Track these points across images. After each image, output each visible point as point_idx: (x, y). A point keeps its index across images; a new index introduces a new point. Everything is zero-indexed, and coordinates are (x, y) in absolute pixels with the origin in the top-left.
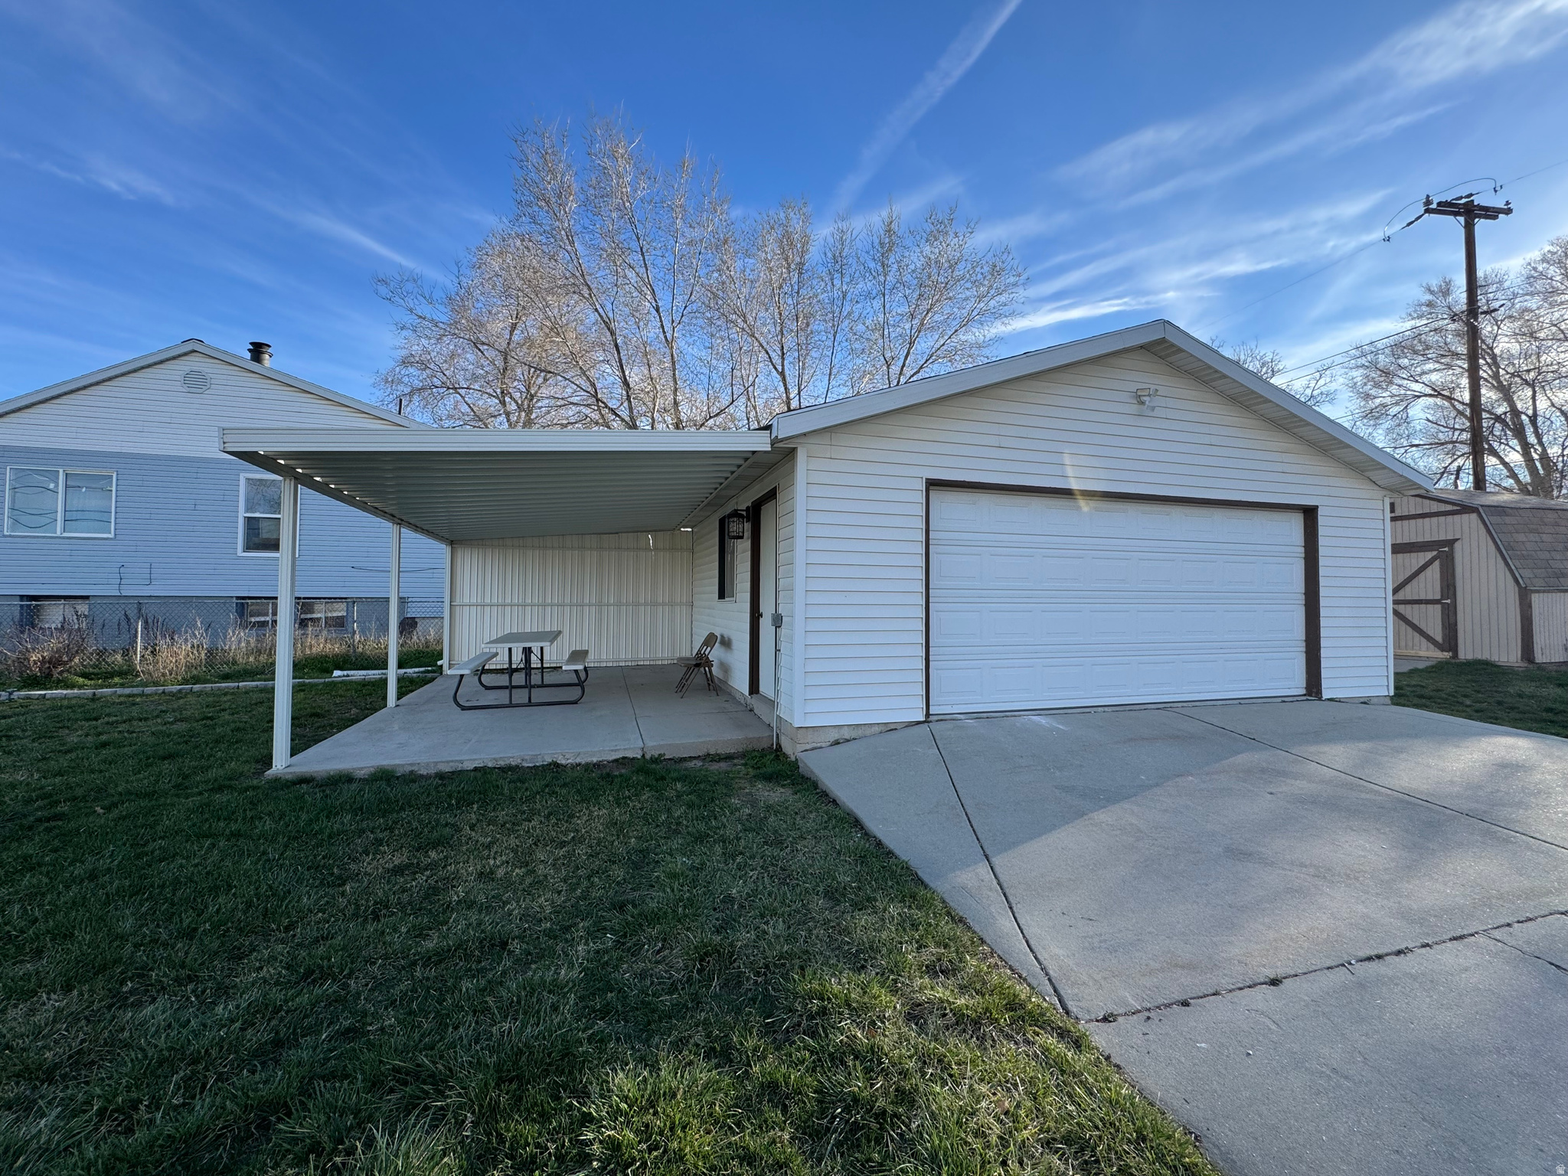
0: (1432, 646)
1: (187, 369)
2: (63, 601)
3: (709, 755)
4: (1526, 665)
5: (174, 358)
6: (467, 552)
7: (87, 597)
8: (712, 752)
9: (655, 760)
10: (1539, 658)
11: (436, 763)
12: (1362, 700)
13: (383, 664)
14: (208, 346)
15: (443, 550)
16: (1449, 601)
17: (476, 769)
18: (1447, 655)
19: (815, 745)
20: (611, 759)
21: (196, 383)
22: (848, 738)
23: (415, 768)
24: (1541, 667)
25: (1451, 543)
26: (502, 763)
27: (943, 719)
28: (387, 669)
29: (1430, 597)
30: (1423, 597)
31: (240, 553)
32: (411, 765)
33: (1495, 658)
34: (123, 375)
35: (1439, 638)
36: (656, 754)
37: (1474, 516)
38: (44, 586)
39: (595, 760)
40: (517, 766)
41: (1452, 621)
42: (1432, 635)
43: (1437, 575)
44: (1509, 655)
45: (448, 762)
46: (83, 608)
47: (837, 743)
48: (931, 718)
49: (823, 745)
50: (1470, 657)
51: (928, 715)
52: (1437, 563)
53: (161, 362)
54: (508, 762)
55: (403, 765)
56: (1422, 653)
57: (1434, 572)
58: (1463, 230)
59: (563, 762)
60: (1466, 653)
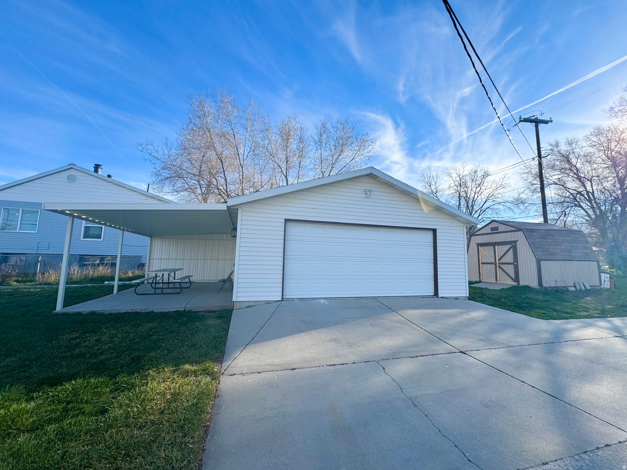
0: (512, 280)
1: (69, 174)
2: (16, 255)
3: (209, 310)
4: (540, 287)
5: (65, 170)
6: (157, 240)
7: (25, 254)
8: (210, 309)
9: (189, 312)
10: (545, 285)
11: (111, 310)
12: (456, 298)
13: (113, 280)
14: (77, 166)
15: (148, 239)
16: (516, 263)
17: (125, 313)
18: (516, 284)
19: (240, 307)
20: (173, 311)
21: (71, 179)
22: (252, 305)
23: (103, 312)
24: (546, 288)
25: (515, 242)
26: (134, 311)
27: (288, 300)
28: (114, 281)
29: (510, 262)
30: (508, 262)
31: (82, 239)
32: (102, 310)
33: (530, 285)
34: (46, 176)
35: (514, 277)
36: (189, 309)
37: (522, 232)
38: (10, 250)
39: (167, 311)
40: (139, 312)
41: (517, 271)
42: (511, 276)
43: (512, 254)
44: (534, 284)
45: (115, 310)
46: (23, 258)
47: (248, 307)
48: (284, 300)
49: (243, 307)
50: (523, 284)
51: (282, 298)
52: (512, 249)
53: (60, 172)
54: (136, 311)
55: (99, 311)
56: (509, 283)
57: (511, 253)
58: (534, 128)
59: (156, 311)
60: (522, 283)
